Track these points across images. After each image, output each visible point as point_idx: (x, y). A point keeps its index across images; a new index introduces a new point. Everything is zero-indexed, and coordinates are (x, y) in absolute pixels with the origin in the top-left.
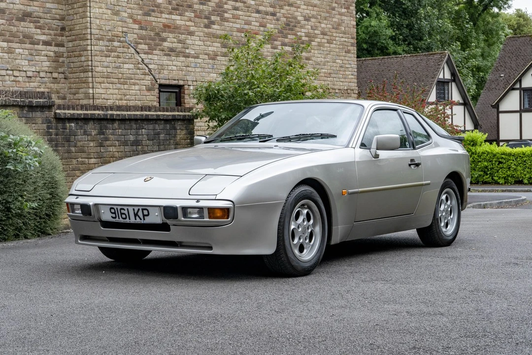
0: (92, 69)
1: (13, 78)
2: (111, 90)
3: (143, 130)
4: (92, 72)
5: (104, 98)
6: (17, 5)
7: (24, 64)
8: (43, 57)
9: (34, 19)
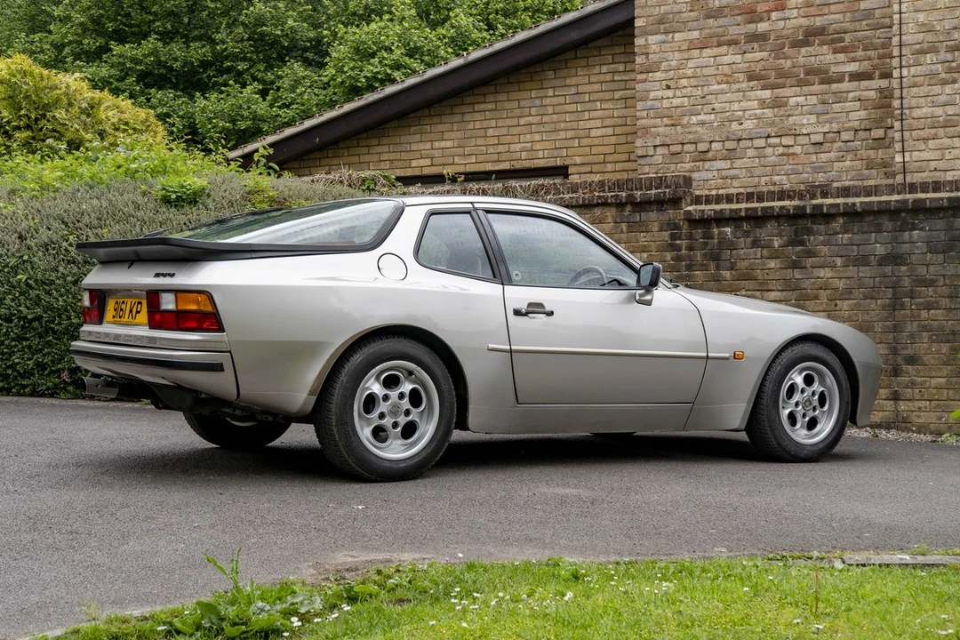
0: (902, 114)
1: (781, 150)
2: (955, 152)
3: (916, 232)
4: (902, 120)
5: (935, 169)
6: (793, 19)
7: (805, 122)
8: (851, 104)
9: (831, 37)
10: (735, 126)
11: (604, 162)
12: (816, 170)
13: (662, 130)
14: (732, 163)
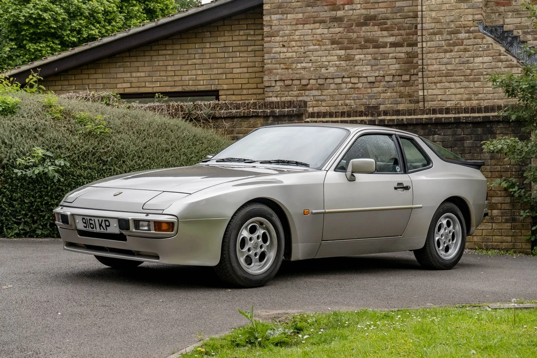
0: (423, 68)
1: (350, 85)
2: (452, 90)
3: (436, 136)
4: (423, 71)
5: (441, 100)
6: (358, 10)
7: (364, 69)
8: (391, 60)
9: (379, 21)
10: (323, 70)
11: (241, 89)
12: (371, 98)
13: (280, 71)
14: (322, 92)
